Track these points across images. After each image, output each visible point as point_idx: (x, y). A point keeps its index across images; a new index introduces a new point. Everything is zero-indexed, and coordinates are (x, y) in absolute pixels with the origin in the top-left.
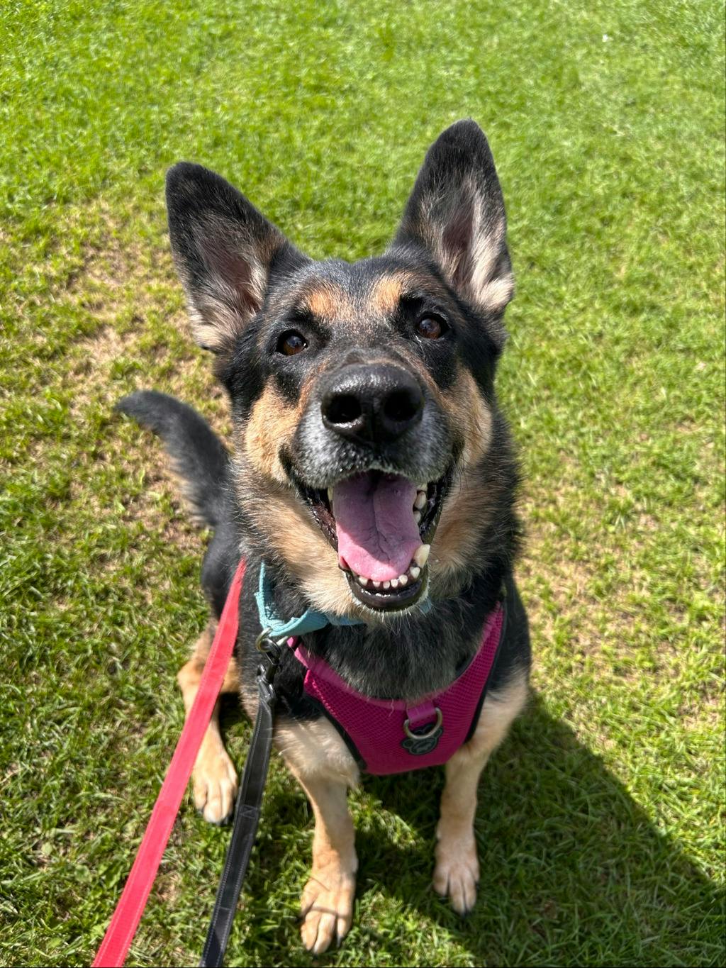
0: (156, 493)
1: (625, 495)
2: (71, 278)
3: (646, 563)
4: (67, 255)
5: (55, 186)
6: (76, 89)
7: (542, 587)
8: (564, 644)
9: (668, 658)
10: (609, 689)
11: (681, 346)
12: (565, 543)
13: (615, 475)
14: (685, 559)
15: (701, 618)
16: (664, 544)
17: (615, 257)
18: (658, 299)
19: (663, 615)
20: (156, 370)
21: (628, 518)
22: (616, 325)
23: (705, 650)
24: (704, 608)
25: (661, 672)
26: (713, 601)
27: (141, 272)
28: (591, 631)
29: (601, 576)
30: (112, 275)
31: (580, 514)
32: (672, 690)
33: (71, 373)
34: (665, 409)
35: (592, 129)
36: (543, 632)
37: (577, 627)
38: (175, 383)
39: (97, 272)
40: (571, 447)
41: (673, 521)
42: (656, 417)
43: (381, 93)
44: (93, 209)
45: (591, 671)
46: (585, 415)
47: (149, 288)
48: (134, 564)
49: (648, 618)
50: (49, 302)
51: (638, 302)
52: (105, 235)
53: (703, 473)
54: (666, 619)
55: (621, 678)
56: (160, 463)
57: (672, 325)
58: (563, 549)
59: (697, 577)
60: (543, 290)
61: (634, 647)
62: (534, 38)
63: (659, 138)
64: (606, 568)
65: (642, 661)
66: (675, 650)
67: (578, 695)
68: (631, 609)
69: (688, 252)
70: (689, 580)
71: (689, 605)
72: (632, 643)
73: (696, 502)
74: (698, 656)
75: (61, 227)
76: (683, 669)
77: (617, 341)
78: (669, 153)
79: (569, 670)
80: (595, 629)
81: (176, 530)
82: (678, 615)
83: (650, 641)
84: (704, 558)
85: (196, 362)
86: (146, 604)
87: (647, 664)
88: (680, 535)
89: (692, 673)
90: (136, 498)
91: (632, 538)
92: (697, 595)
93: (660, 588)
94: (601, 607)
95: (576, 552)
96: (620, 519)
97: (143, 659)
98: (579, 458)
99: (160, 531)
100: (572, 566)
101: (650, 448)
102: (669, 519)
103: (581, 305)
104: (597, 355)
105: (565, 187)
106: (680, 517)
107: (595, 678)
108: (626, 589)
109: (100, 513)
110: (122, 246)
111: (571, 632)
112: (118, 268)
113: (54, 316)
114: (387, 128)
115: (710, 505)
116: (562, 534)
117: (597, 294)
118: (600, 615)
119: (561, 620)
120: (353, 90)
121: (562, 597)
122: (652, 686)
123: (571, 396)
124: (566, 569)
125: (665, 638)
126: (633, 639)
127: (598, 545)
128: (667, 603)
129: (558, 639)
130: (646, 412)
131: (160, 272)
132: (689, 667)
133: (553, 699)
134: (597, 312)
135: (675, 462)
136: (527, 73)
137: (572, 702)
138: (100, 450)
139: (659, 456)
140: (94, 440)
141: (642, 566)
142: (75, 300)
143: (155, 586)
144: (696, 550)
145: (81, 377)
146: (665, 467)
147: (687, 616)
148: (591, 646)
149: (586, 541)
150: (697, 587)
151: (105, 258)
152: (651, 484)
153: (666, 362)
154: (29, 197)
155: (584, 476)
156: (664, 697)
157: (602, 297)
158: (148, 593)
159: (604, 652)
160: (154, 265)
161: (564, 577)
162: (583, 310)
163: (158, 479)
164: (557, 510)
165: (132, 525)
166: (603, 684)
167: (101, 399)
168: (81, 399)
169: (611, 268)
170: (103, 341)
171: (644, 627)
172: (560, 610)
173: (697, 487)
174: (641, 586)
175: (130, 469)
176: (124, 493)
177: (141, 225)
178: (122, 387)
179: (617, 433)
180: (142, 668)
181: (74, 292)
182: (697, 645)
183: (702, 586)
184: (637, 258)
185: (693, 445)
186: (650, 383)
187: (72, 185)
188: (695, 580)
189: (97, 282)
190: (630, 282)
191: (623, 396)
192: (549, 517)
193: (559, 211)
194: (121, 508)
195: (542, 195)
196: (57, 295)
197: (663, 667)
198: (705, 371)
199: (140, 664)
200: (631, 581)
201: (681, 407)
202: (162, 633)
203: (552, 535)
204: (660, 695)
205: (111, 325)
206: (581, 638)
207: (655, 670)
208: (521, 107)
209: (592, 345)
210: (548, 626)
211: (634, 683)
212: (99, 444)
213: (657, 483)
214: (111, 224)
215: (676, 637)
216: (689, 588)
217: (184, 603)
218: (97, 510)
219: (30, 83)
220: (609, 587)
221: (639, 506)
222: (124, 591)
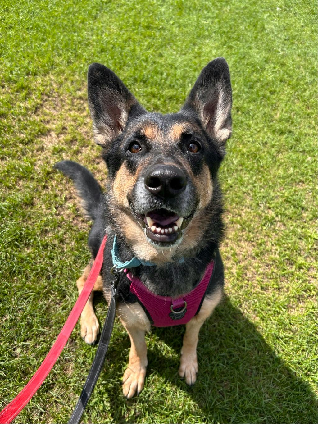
0: (70, 204)
1: (271, 214)
2: (36, 109)
3: (278, 243)
4: (35, 99)
5: (31, 68)
6: (41, 24)
7: (232, 251)
8: (240, 276)
9: (284, 284)
10: (258, 296)
11: (301, 149)
12: (244, 233)
13: (268, 205)
14: (295, 242)
15: (300, 268)
16: (286, 235)
17: (275, 109)
18: (293, 128)
19: (284, 266)
20: (72, 151)
21: (272, 224)
22: (273, 139)
23: (300, 281)
24: (302, 264)
25: (281, 290)
26: (306, 261)
27: (67, 107)
28: (252, 271)
29: (258, 248)
30: (54, 108)
31: (251, 221)
32: (285, 298)
33: (35, 151)
34: (292, 177)
35: (269, 50)
36: (232, 271)
37: (247, 269)
38: (80, 157)
39: (48, 107)
40: (250, 192)
42: (288, 180)
43: (176, 30)
44: (47, 78)
45: (251, 288)
46: (256, 178)
47: (70, 115)
48: (59, 234)
49: (277, 267)
50: (27, 119)
51: (284, 129)
52: (52, 90)
53: (306, 206)
54: (285, 267)
55: (264, 292)
56: (72, 191)
57: (298, 140)
58: (243, 235)
59: (300, 250)
60: (242, 122)
61: (270, 279)
62: (246, 8)
63: (299, 55)
64: (261, 244)
65: (274, 285)
66: (288, 281)
67: (245, 298)
68: (271, 263)
69: (307, 107)
70: (296, 252)
71: (295, 262)
72: (269, 277)
73: (302, 218)
74: (297, 284)
75: (33, 87)
76: (291, 289)
77: (273, 146)
78: (303, 63)
79: (242, 287)
80: (254, 270)
81: (78, 220)
82: (290, 266)
83: (277, 276)
84: (304, 242)
85: (89, 148)
86: (64, 251)
87: (276, 286)
88: (294, 232)
89: (294, 291)
90: (61, 206)
91: (273, 232)
92: (299, 258)
93: (283, 254)
94: (257, 261)
95: (248, 237)
96: (269, 224)
97: (62, 274)
98: (253, 197)
99: (71, 220)
100: (246, 243)
101: (284, 194)
102: (290, 225)
103: (258, 130)
104: (264, 152)
105: (255, 76)
106: (294, 224)
107: (253, 291)
108: (269, 254)
109: (46, 212)
110: (59, 96)
111: (244, 271)
112: (57, 105)
113: (29, 125)
114: (178, 46)
115: (308, 219)
116: (243, 229)
117: (266, 125)
118: (257, 265)
119: (240, 266)
120: (163, 29)
121: (241, 256)
122: (277, 296)
123: (251, 169)
124: (243, 244)
125: (284, 276)
126: (270, 275)
127: (258, 235)
128: (286, 261)
129: (238, 274)
130: (283, 178)
131: (75, 108)
132: (293, 288)
133: (234, 299)
134: (266, 133)
135: (294, 200)
136: (242, 23)
137: (242, 301)
138: (47, 184)
139: (288, 197)
140: (44, 180)
141: (276, 245)
142: (38, 119)
143: (68, 244)
144: (300, 239)
145: (39, 152)
146: (290, 202)
147: (294, 267)
148: (252, 277)
149: (253, 233)
150: (300, 254)
151: (51, 101)
152: (283, 209)
153: (294, 156)
154: (19, 72)
155: (254, 204)
156: (281, 300)
157: (268, 126)
158: (65, 246)
159: (257, 280)
160: (72, 105)
161: (242, 248)
162: (259, 132)
163: (71, 198)
164: (241, 219)
165: (59, 217)
166: (256, 294)
167: (48, 163)
168: (39, 162)
169: (273, 114)
170: (49, 137)
171: (275, 271)
172: (240, 262)
173: (303, 212)
174: (275, 253)
175: (59, 193)
176: (56, 203)
177: (68, 86)
178: (57, 158)
179: (270, 186)
180: (61, 278)
181: (38, 115)
182: (297, 279)
183: (302, 254)
184: (284, 110)
185: (303, 193)
186: (286, 165)
187: (38, 68)
188: (299, 252)
189: (48, 111)
190: (281, 120)
191: (274, 171)
192: (238, 222)
193: (251, 87)
194: (55, 210)
195: (245, 80)
196: (30, 116)
197: (282, 288)
198: (311, 161)
199: (60, 276)
200: (271, 251)
201: (299, 177)
202: (70, 264)
203: (239, 230)
204: (280, 299)
205: (53, 130)
206: (248, 273)
207: (279, 289)
208: (238, 39)
209: (262, 148)
210: (234, 268)
211: (269, 294)
212: (46, 182)
213: (286, 209)
214: (55, 85)
215: (289, 275)
216: (296, 255)
217: (80, 251)
218: (44, 210)
219: (21, 21)
220: (261, 253)
221: (277, 219)
222: (55, 245)
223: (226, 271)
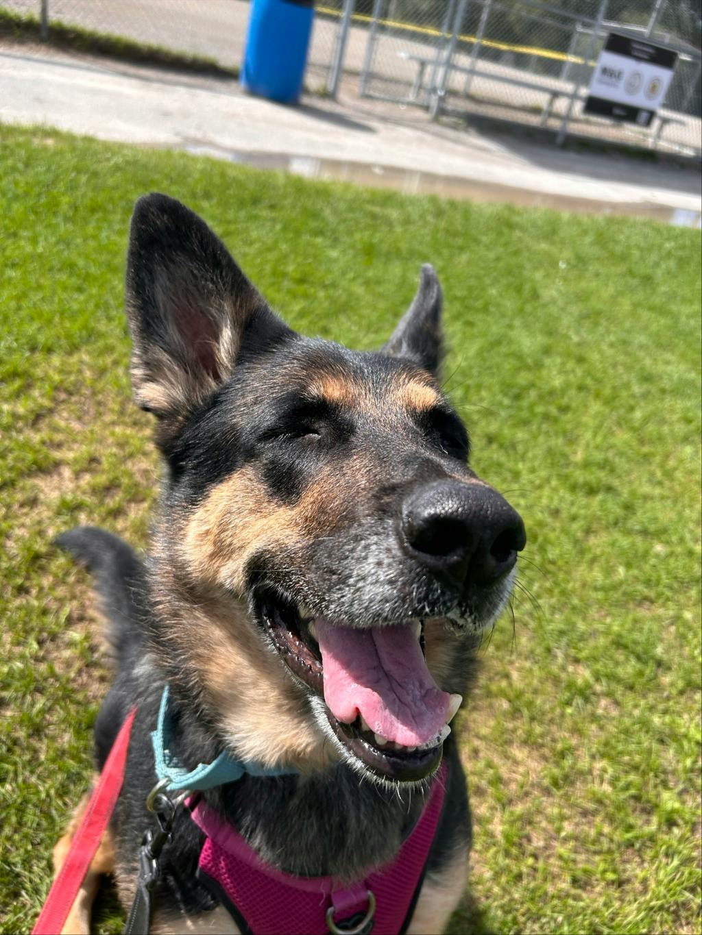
0: (76, 634)
1: (583, 674)
2: (37, 418)
3: (607, 752)
4: (39, 397)
5: (41, 339)
6: (81, 263)
7: (491, 771)
8: (514, 844)
9: (635, 870)
10: (565, 905)
11: (638, 527)
12: (518, 723)
13: (572, 652)
14: (649, 751)
15: (671, 823)
16: (627, 732)
17: (572, 441)
18: (616, 483)
19: (627, 815)
20: (103, 510)
21: (587, 700)
22: (572, 504)
23: (676, 862)
24: (673, 811)
25: (627, 887)
26: (683, 803)
27: (108, 418)
28: (544, 830)
29: (557, 764)
30: (79, 419)
31: (535, 692)
32: (639, 910)
33: (16, 506)
34: (624, 588)
35: (550, 333)
36: (490, 827)
37: (530, 823)
38: (120, 524)
39: (65, 414)
40: (526, 618)
41: (636, 706)
42: (616, 595)
43: (359, 289)
44: (74, 359)
45: (545, 880)
46: (540, 587)
47: (113, 434)
48: (35, 710)
49: (610, 819)
50: (10, 438)
51: (595, 485)
52: (78, 385)
53: (665, 657)
54: (631, 820)
55: (579, 891)
56: (88, 603)
57: (629, 508)
58: (514, 731)
59: (665, 772)
60: (500, 465)
61: (596, 853)
62: (498, 259)
64: (562, 755)
65: (605, 871)
66: (643, 861)
67: (529, 910)
68: (591, 806)
69: (642, 442)
70: (656, 776)
71: (656, 806)
72: (592, 848)
73: (659, 688)
74: (669, 868)
75: (39, 372)
76: (653, 885)
77: (574, 518)
79: (519, 877)
80: (550, 827)
81: (90, 676)
82: (644, 817)
83: (614, 846)
84: (671, 752)
85: (146, 505)
86: (37, 759)
87: (611, 876)
88: (645, 724)
89: (662, 890)
90: (54, 637)
91: (592, 722)
92: (666, 795)
93: (621, 784)
94: (557, 800)
95: (529, 733)
96: (579, 701)
97: (20, 824)
98: (535, 631)
99: (72, 675)
100: (526, 751)
101: (609, 626)
102: (631, 704)
103: (538, 482)
104: (554, 530)
105: (523, 378)
106: (642, 703)
107: (550, 889)
108: (585, 782)
109: (10, 651)
110: (94, 394)
111: (522, 829)
112: (86, 413)
113: (11, 451)
114: (361, 317)
115: (674, 692)
116: (515, 713)
117: (554, 473)
118: (556, 811)
119: (512, 813)
120: (334, 285)
121: (513, 786)
122: (617, 904)
123: (527, 567)
124: (519, 753)
125: (630, 844)
126: (594, 842)
127: (554, 728)
128: (632, 802)
129: (507, 837)
130: (603, 589)
131: (127, 419)
132: (659, 883)
133: (499, 913)
134: (555, 490)
135: (636, 643)
136: (492, 285)
137: (522, 919)
138: (27, 584)
139: (620, 636)
140: (24, 573)
141: (603, 756)
142: (36, 438)
143: (53, 739)
144: (662, 741)
145: (25, 510)
146: (625, 647)
147: (655, 819)
148: (546, 848)
149: (541, 723)
150: (665, 785)
151: (76, 403)
152: (611, 664)
153: (625, 542)
154: (15, 345)
155: (539, 650)
156: (630, 919)
157: (559, 476)
158: (43, 746)
159: (560, 857)
160: (122, 412)
161: (516, 762)
162: (540, 487)
163: (81, 619)
164: (510, 685)
165: (43, 667)
166: (559, 898)
167: (41, 533)
168: (19, 532)
169: (567, 450)
170: (56, 478)
171: (606, 829)
172: (510, 802)
173: (660, 671)
174: (602, 781)
175: (54, 606)
176: (41, 630)
177: (117, 378)
178: (65, 523)
179: (574, 608)
180: (16, 837)
181: (39, 430)
182: (667, 855)
183: (671, 784)
184: (592, 445)
185: (655, 627)
186: (608, 562)
187: (59, 338)
188: (662, 776)
189: (62, 424)
190: (586, 465)
191: (581, 572)
192: (502, 694)
193: (517, 397)
194: (35, 646)
195: (503, 383)
196: (20, 431)
197: (628, 881)
198: (663, 554)
199: (16, 831)
200: (590, 772)
201: (640, 587)
202: (48, 795)
203: (505, 714)
204: (626, 916)
205: (68, 464)
206: (534, 836)
207: (620, 883)
208: (485, 309)
209: (549, 520)
210: (496, 820)
211: (595, 898)
212: (28, 578)
213: (617, 663)
214: (88, 374)
215: (643, 844)
216: (656, 786)
217: (80, 761)
218: (8, 647)
219: (40, 256)
220: (566, 777)
221: (598, 688)
222: (15, 742)
223: (476, 828)
